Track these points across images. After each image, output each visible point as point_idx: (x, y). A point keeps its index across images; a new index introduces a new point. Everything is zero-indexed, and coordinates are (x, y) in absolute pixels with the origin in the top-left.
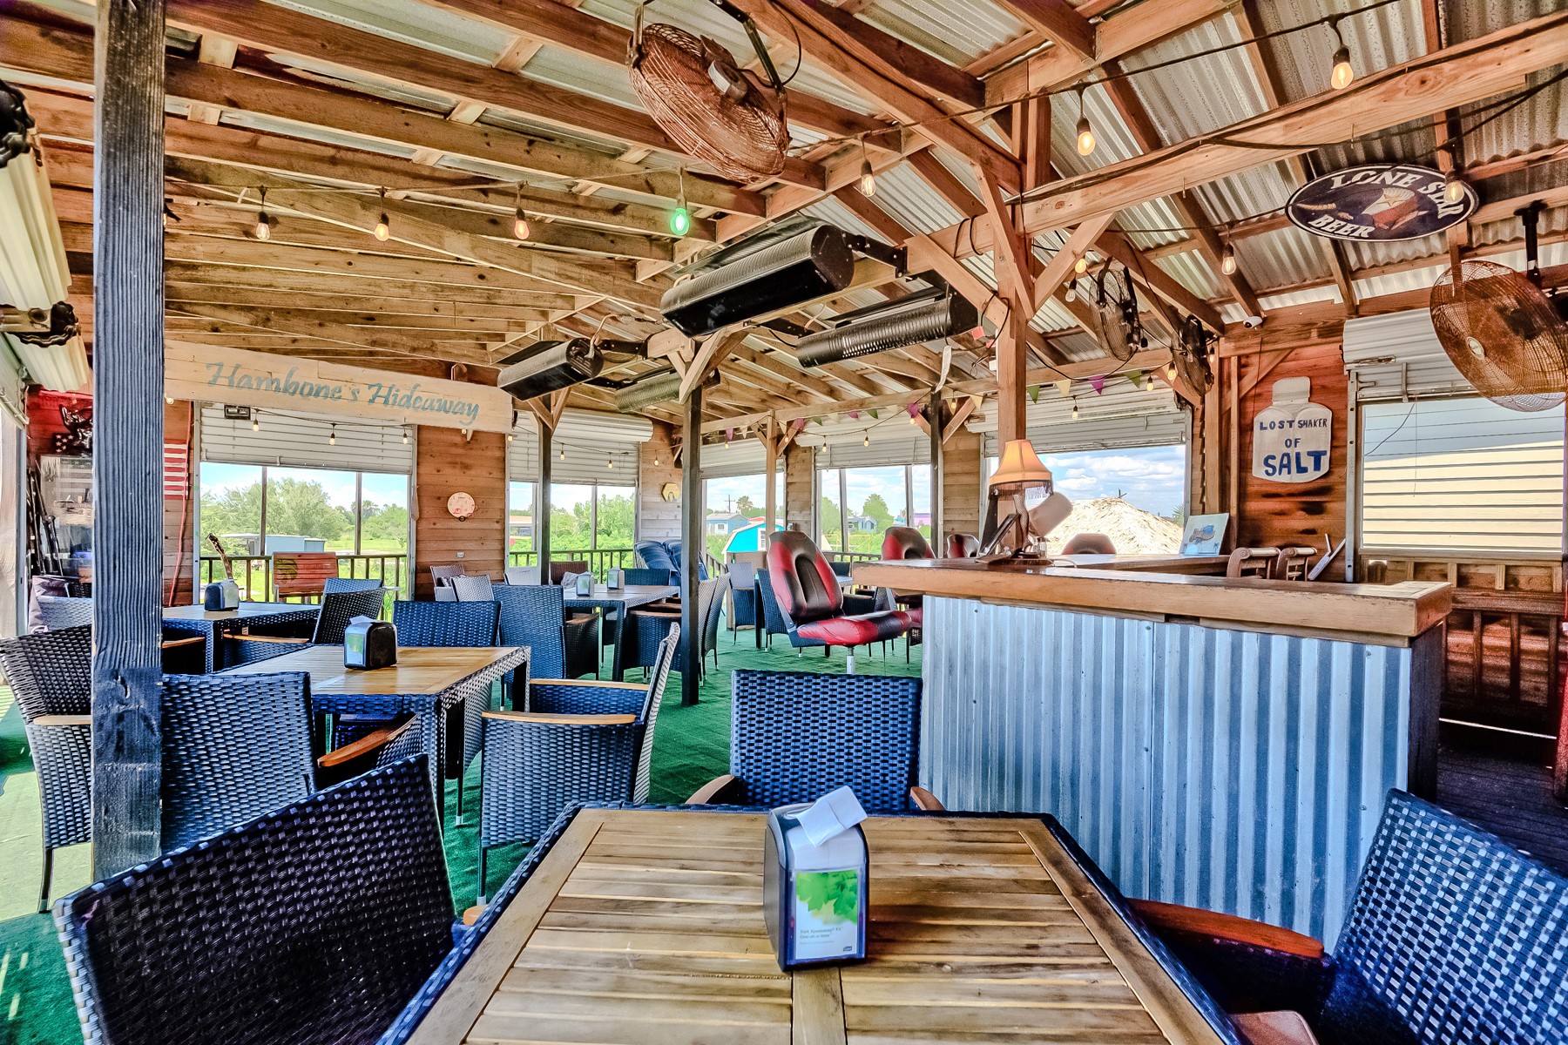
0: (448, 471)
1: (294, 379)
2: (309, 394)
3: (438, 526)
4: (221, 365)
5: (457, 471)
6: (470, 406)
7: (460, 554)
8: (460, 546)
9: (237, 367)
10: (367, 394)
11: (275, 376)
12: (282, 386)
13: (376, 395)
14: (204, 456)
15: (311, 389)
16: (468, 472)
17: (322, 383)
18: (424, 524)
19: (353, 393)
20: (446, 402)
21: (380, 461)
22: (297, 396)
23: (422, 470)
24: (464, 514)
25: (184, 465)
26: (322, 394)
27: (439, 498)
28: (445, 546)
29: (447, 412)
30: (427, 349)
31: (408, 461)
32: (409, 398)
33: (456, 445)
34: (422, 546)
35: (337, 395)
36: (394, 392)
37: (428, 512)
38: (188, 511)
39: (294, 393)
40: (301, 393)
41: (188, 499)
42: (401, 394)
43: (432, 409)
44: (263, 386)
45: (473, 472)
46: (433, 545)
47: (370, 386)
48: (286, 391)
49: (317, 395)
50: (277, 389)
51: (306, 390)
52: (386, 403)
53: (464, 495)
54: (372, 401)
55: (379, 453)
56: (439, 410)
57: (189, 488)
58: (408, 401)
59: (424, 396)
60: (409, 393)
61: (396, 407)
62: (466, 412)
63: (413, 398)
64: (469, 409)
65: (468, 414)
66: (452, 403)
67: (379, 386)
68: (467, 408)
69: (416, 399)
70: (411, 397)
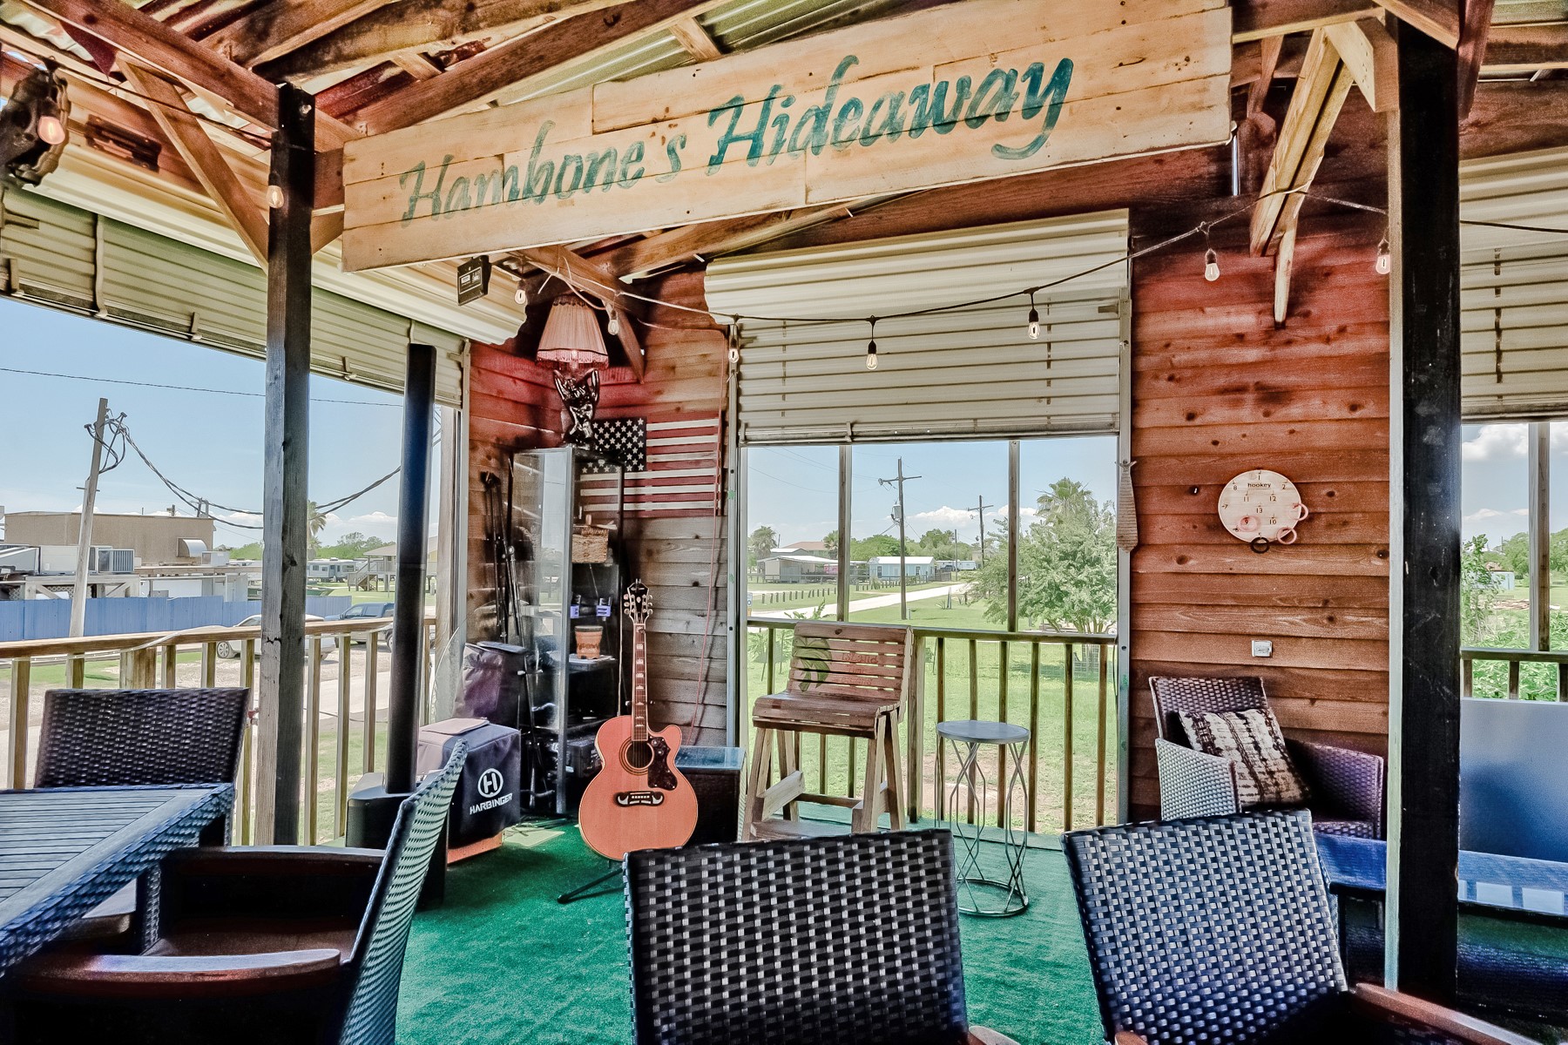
0: (1218, 413)
1: (543, 159)
2: (574, 187)
3: (1193, 565)
5: (1248, 411)
6: (1033, 77)
7: (1260, 648)
8: (1254, 620)
9: (448, 161)
10: (703, 138)
11: (509, 160)
12: (521, 186)
13: (730, 138)
16: (1281, 413)
17: (601, 145)
18: (1151, 564)
19: (671, 151)
21: (1043, 409)
22: (551, 199)
23: (1145, 421)
24: (1270, 532)
25: (717, 455)
26: (600, 178)
27: (1191, 490)
28: (1214, 621)
29: (945, 125)
31: (1111, 401)
32: (821, 115)
33: (1240, 339)
34: (1148, 620)
35: (633, 170)
36: (776, 109)
37: (1165, 529)
38: (723, 536)
42: (795, 113)
43: (896, 132)
44: (488, 199)
45: (1295, 410)
46: (1181, 619)
47: (716, 112)
52: (754, 153)
53: (1267, 476)
54: (715, 161)
55: (1041, 389)
56: (919, 128)
57: (724, 496)
58: (821, 125)
59: (867, 93)
60: (819, 100)
61: (783, 159)
62: (1018, 105)
63: (834, 113)
64: (1033, 89)
65: (1030, 111)
66: (963, 85)
67: (737, 105)
68: (1021, 86)
69: (844, 112)
70: (828, 107)
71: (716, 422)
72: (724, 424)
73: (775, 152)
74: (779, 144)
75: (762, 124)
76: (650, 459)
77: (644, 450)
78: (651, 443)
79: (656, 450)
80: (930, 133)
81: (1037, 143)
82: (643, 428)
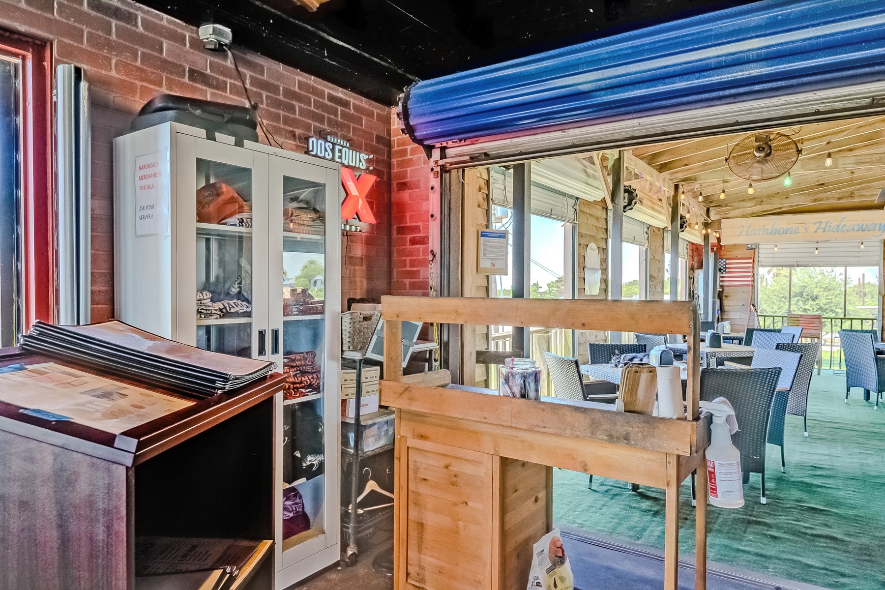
1: (775, 227)
2: (783, 233)
4: (743, 226)
6: (880, 225)
9: (750, 226)
10: (813, 228)
11: (766, 227)
12: (769, 231)
13: (818, 228)
14: (760, 264)
15: (784, 230)
17: (790, 226)
19: (806, 229)
20: (863, 225)
21: (857, 259)
22: (777, 235)
25: (751, 270)
26: (789, 232)
29: (864, 230)
30: (848, 196)
31: (877, 257)
32: (838, 226)
35: (797, 231)
36: (829, 224)
38: (753, 292)
39: (775, 234)
40: (779, 234)
41: (753, 286)
42: (833, 225)
43: (853, 231)
44: (761, 233)
47: (815, 224)
48: (771, 233)
49: (786, 233)
50: (768, 234)
51: (781, 232)
52: (824, 231)
54: (816, 232)
56: (858, 230)
57: (753, 281)
58: (838, 228)
59: (848, 224)
60: (838, 224)
61: (830, 233)
62: (877, 229)
63: (841, 226)
64: (880, 227)
65: (879, 230)
66: (867, 225)
67: (820, 223)
68: (878, 226)
69: (843, 226)
70: (839, 225)
71: (751, 261)
72: (753, 261)
73: (828, 231)
74: (829, 230)
75: (826, 226)
76: (727, 270)
77: (725, 268)
78: (727, 266)
79: (729, 268)
80: (860, 232)
81: (880, 235)
82: (725, 262)
